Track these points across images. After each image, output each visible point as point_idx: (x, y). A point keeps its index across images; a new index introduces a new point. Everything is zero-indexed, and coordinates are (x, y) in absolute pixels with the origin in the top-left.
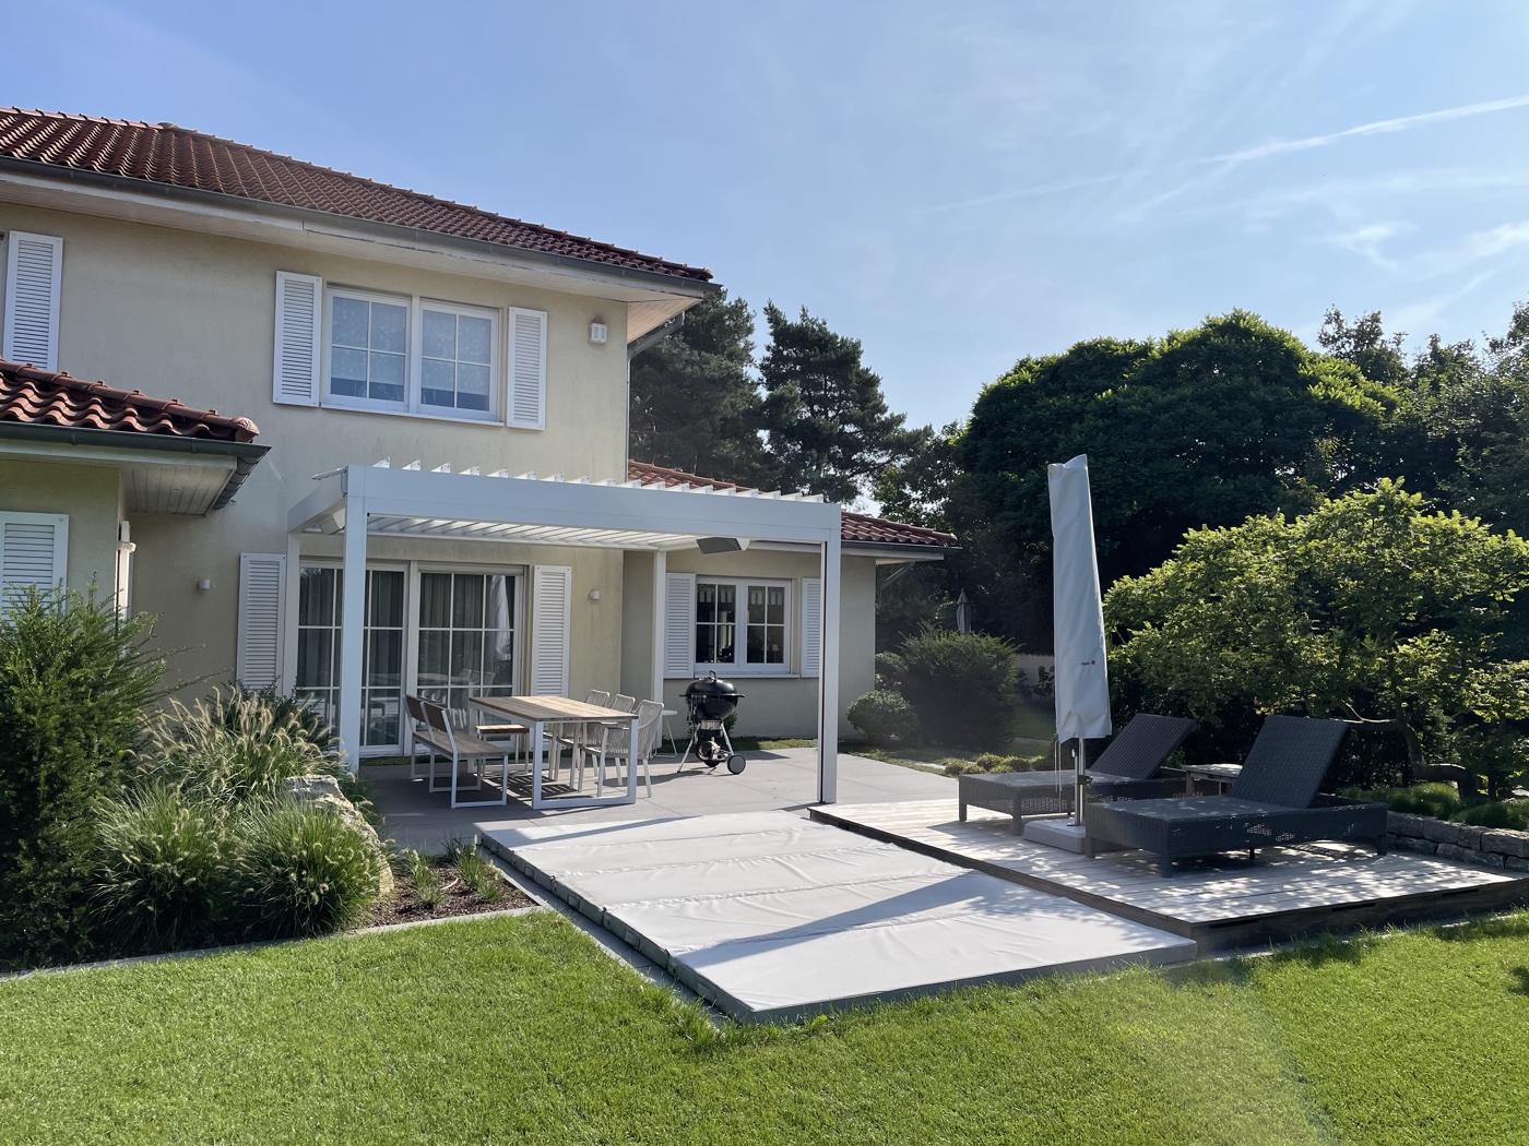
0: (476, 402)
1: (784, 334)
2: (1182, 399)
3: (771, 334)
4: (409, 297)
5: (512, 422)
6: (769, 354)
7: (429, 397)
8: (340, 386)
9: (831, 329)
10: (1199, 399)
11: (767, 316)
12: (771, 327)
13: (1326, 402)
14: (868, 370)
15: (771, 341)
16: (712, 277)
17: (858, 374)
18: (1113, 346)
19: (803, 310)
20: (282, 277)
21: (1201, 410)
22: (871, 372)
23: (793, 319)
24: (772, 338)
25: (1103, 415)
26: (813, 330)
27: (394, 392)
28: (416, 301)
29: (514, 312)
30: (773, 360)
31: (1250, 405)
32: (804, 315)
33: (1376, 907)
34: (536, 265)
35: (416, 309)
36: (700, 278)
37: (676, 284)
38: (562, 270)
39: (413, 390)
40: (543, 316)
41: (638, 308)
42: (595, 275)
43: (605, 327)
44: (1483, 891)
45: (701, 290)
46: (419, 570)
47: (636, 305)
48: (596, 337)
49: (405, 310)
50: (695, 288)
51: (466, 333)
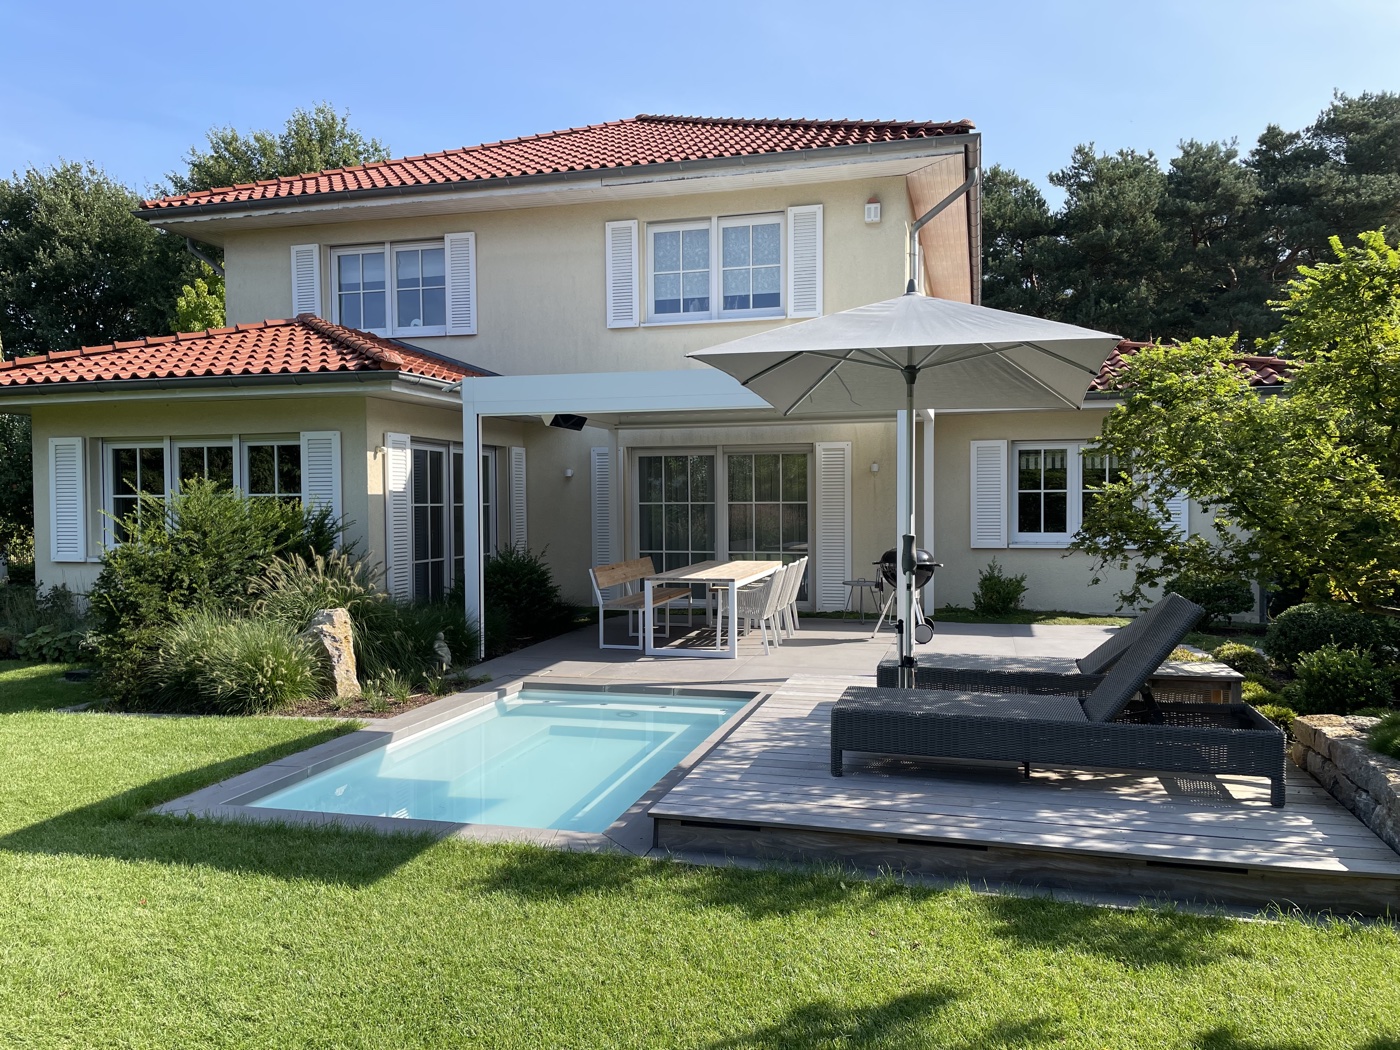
0: (771, 300)
4: (709, 219)
5: (792, 313)
7: (731, 302)
8: (662, 307)
16: (973, 128)
20: (610, 226)
27: (703, 304)
28: (714, 220)
29: (792, 211)
33: (989, 852)
34: (788, 165)
35: (715, 229)
36: (958, 132)
37: (929, 146)
38: (813, 163)
39: (716, 300)
40: (818, 209)
41: (923, 177)
42: (845, 159)
43: (878, 205)
44: (1263, 877)
45: (958, 144)
46: (724, 453)
47: (915, 175)
48: (869, 216)
49: (707, 232)
50: (951, 144)
51: (760, 241)
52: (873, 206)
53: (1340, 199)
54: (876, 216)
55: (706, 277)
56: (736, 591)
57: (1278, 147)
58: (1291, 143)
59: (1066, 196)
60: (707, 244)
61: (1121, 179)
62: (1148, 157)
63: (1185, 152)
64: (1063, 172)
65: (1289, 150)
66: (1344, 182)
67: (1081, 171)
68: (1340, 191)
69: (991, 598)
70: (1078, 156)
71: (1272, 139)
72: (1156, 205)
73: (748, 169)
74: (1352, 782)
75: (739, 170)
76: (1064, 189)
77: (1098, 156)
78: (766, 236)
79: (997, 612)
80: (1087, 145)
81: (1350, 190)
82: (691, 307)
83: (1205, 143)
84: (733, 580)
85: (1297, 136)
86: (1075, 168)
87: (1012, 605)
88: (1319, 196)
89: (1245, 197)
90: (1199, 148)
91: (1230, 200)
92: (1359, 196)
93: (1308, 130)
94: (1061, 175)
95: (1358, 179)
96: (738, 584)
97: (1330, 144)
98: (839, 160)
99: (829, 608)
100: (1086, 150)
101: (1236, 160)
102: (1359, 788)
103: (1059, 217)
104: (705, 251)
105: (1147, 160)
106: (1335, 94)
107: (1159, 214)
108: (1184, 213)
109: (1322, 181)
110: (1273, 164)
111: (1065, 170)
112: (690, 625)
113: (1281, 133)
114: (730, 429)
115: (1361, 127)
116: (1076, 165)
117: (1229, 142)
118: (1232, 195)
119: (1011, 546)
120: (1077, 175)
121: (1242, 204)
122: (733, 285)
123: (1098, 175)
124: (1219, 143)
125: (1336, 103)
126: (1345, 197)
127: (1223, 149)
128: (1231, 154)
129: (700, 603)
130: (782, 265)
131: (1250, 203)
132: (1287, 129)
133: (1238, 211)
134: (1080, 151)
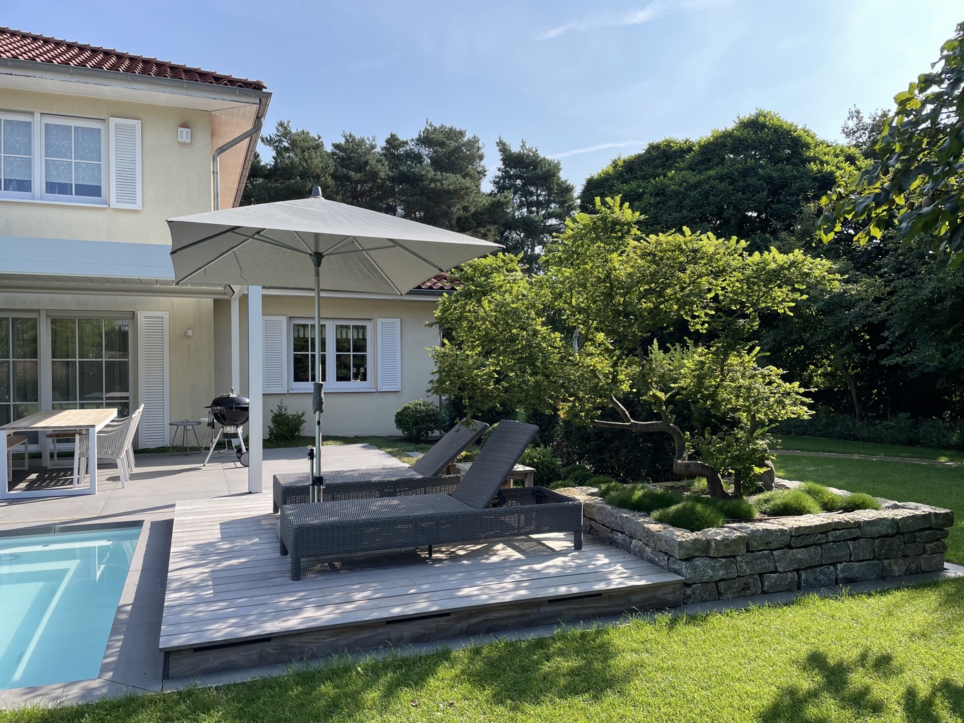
0: (93, 191)
1: (511, 160)
2: (709, 178)
3: (501, 160)
4: (33, 113)
5: (114, 203)
6: (500, 174)
7: (52, 188)
9: (542, 154)
10: (721, 179)
11: (498, 148)
12: (502, 155)
13: (819, 175)
14: (566, 181)
15: (501, 165)
16: (265, 88)
17: (558, 184)
18: (672, 144)
19: (523, 142)
21: (722, 186)
22: (568, 183)
23: (515, 149)
24: (502, 162)
25: (657, 195)
26: (528, 156)
27: (24, 186)
28: (37, 116)
29: (113, 121)
30: (503, 178)
31: (759, 180)
32: (523, 146)
33: (451, 616)
34: (114, 83)
35: (38, 124)
36: (254, 88)
37: (234, 94)
38: (136, 86)
39: (39, 183)
40: (137, 123)
41: (223, 117)
42: (165, 89)
43: (189, 130)
44: (610, 596)
45: (255, 97)
46: (47, 316)
47: (217, 113)
48: (182, 137)
49: (29, 124)
50: (249, 96)
51: (81, 140)
52: (185, 130)
53: (433, 185)
54: (187, 138)
55: (28, 164)
56: (96, 434)
57: (396, 147)
58: (403, 146)
59: (274, 153)
60: (29, 135)
61: (309, 149)
62: (317, 138)
63: (346, 139)
64: (270, 137)
65: (402, 151)
66: (434, 175)
67: (282, 138)
68: (432, 180)
69: (282, 429)
70: (280, 128)
71: (393, 142)
72: (332, 171)
73: (76, 78)
74: (608, 527)
75: (68, 77)
76: (271, 148)
77: (294, 131)
78: (86, 137)
79: (287, 439)
80: (286, 122)
81: (438, 181)
82: (11, 187)
83: (358, 137)
84: (94, 426)
85: (407, 143)
86: (279, 136)
87: (297, 433)
88: (422, 181)
89: (382, 175)
90: (354, 140)
91: (374, 175)
92: (442, 184)
93: (413, 140)
94: (269, 138)
95: (441, 175)
96: (98, 429)
97: (425, 151)
98: (159, 88)
99: (152, 445)
100: (285, 125)
101: (376, 150)
102: (613, 530)
103: (268, 167)
104: (27, 140)
105: (317, 140)
106: (427, 122)
107: (334, 176)
108: (348, 178)
109: (423, 173)
110: (394, 157)
111: (272, 136)
112: (26, 468)
113: (397, 139)
114: (55, 295)
115: (442, 144)
116: (279, 134)
117: (371, 139)
118: (375, 172)
119: (290, 392)
120: (280, 141)
121: (380, 179)
122: (55, 174)
123: (294, 143)
124: (366, 139)
125: (428, 127)
126: (435, 184)
127: (368, 142)
128: (373, 147)
129: (33, 448)
130: (103, 163)
131: (384, 179)
132: (402, 137)
133: (378, 182)
134: (281, 125)
